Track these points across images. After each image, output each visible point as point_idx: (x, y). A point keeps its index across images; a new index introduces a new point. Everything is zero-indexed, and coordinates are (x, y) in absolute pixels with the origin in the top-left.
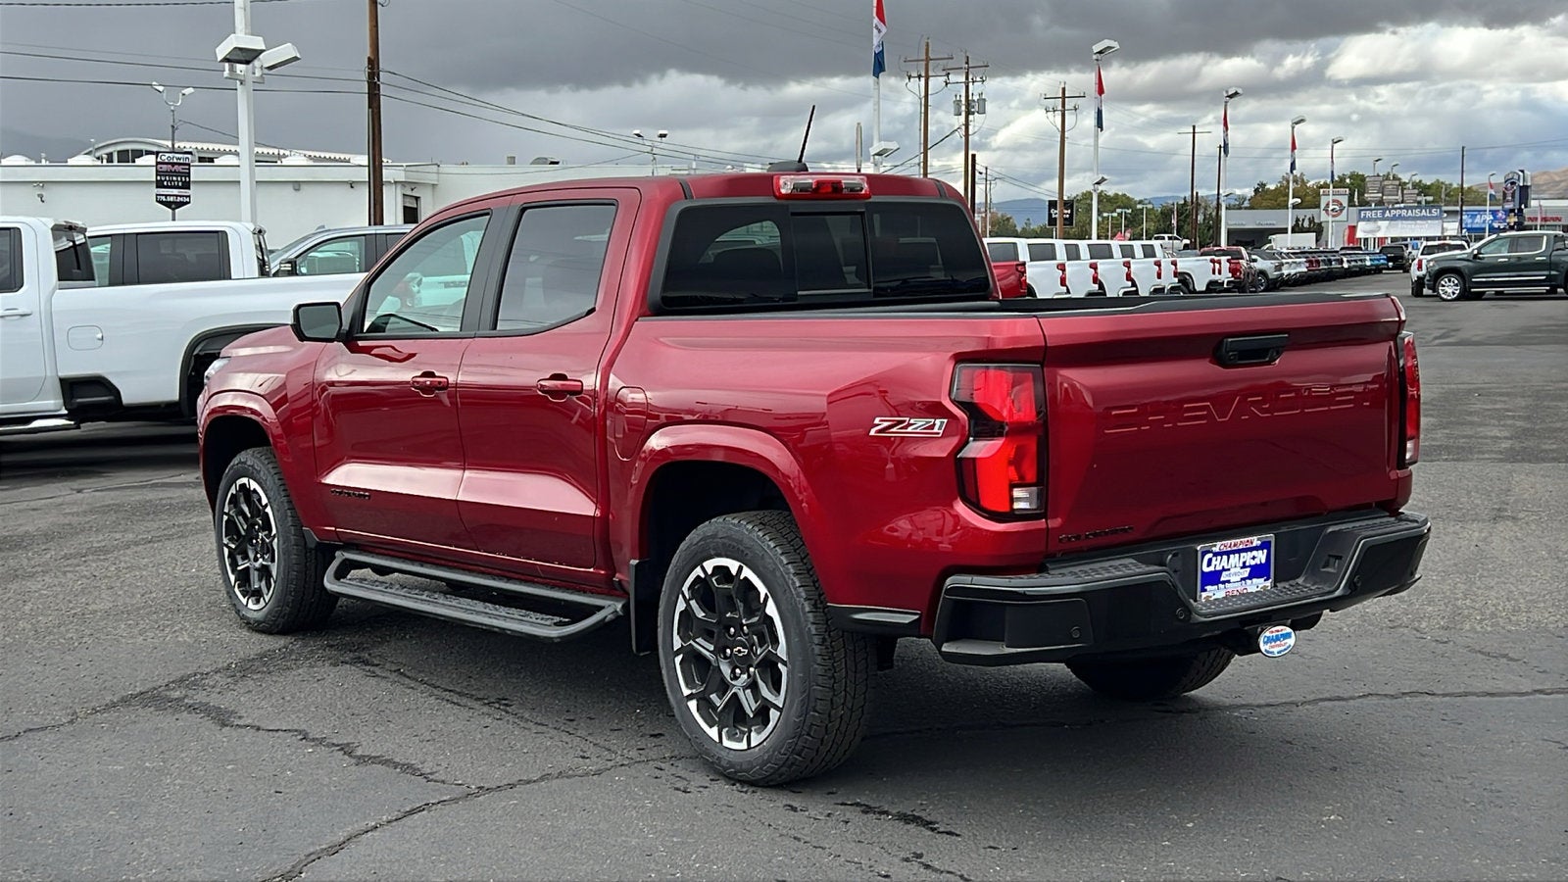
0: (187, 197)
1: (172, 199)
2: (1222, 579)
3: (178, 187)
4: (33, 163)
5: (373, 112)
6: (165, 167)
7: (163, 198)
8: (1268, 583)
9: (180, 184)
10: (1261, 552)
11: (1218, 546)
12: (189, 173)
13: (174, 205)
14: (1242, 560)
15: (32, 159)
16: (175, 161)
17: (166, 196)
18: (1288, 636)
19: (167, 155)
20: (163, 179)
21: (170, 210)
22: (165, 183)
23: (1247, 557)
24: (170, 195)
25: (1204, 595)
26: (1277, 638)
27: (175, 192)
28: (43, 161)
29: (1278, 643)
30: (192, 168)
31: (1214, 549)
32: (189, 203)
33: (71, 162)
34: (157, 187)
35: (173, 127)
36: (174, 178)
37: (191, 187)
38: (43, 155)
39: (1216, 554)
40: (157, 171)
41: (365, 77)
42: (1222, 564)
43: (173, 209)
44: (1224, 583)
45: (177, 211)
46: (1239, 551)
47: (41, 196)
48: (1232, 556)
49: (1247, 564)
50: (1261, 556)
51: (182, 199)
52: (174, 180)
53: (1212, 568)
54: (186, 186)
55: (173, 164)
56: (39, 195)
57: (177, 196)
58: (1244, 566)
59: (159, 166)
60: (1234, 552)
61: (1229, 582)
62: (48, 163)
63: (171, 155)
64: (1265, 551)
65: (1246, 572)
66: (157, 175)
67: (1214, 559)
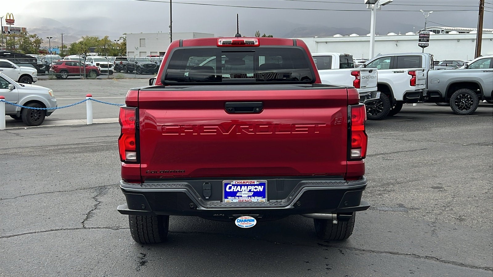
0: (428, 44)
1: (423, 45)
2: (237, 195)
3: (425, 41)
4: (396, 35)
5: (480, 16)
6: (422, 35)
7: (421, 45)
8: (264, 200)
9: (426, 40)
10: (260, 187)
11: (234, 182)
12: (429, 37)
13: (423, 47)
14: (249, 189)
15: (396, 34)
16: (425, 33)
17: (421, 44)
18: (253, 221)
19: (423, 32)
20: (421, 39)
21: (422, 48)
22: (422, 40)
23: (252, 188)
24: (423, 44)
25: (226, 200)
26: (245, 221)
27: (424, 43)
28: (400, 34)
29: (246, 222)
30: (430, 36)
31: (232, 183)
32: (428, 46)
33: (407, 34)
34: (419, 41)
35: (425, 23)
36: (425, 39)
37: (429, 41)
38: (400, 32)
39: (233, 185)
40: (420, 36)
41: (479, 5)
42: (237, 189)
43: (423, 48)
44: (239, 196)
45: (424, 48)
46: (247, 185)
47: (397, 44)
48: (243, 187)
49: (252, 190)
50: (260, 189)
51: (426, 45)
52: (424, 39)
53: (232, 190)
54: (428, 41)
55: (424, 34)
56: (396, 44)
57: (425, 44)
58: (250, 191)
59: (420, 35)
60: (244, 185)
61: (241, 196)
62: (401, 35)
63: (424, 32)
64: (263, 187)
65: (252, 194)
66: (419, 38)
67: (233, 187)
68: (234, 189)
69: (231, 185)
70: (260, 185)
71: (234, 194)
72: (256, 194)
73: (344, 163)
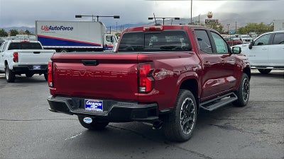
68: (90, 104)
69: (89, 101)
70: (100, 102)
71: (89, 106)
72: (99, 107)
73: (136, 94)
